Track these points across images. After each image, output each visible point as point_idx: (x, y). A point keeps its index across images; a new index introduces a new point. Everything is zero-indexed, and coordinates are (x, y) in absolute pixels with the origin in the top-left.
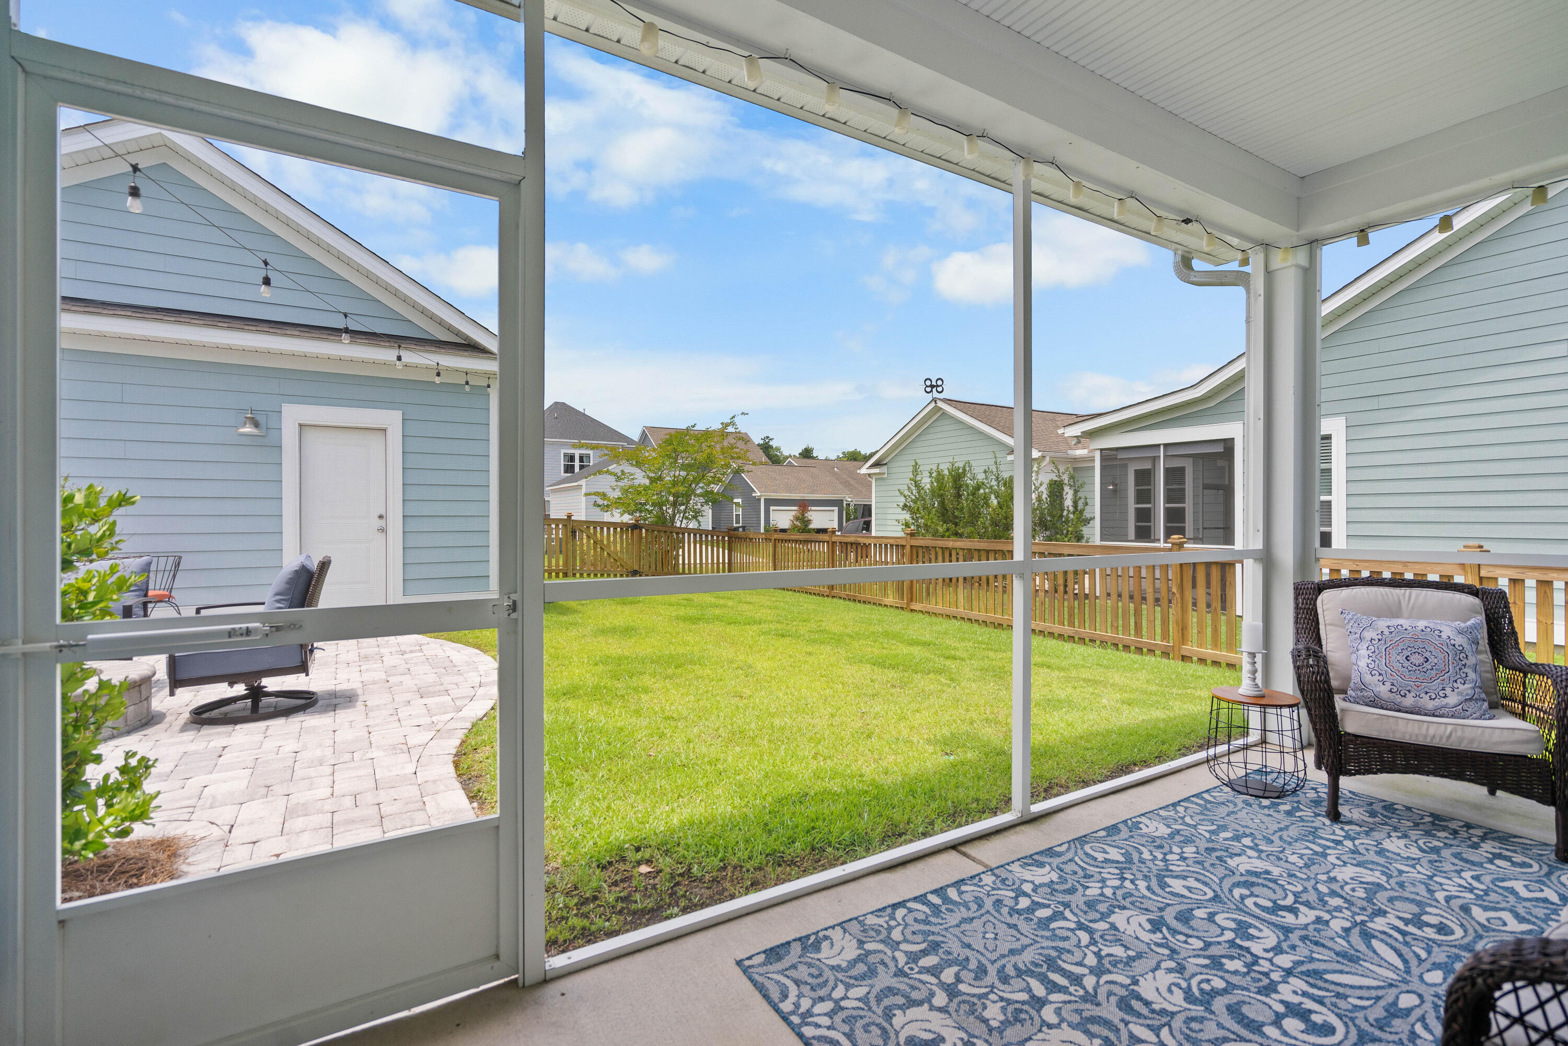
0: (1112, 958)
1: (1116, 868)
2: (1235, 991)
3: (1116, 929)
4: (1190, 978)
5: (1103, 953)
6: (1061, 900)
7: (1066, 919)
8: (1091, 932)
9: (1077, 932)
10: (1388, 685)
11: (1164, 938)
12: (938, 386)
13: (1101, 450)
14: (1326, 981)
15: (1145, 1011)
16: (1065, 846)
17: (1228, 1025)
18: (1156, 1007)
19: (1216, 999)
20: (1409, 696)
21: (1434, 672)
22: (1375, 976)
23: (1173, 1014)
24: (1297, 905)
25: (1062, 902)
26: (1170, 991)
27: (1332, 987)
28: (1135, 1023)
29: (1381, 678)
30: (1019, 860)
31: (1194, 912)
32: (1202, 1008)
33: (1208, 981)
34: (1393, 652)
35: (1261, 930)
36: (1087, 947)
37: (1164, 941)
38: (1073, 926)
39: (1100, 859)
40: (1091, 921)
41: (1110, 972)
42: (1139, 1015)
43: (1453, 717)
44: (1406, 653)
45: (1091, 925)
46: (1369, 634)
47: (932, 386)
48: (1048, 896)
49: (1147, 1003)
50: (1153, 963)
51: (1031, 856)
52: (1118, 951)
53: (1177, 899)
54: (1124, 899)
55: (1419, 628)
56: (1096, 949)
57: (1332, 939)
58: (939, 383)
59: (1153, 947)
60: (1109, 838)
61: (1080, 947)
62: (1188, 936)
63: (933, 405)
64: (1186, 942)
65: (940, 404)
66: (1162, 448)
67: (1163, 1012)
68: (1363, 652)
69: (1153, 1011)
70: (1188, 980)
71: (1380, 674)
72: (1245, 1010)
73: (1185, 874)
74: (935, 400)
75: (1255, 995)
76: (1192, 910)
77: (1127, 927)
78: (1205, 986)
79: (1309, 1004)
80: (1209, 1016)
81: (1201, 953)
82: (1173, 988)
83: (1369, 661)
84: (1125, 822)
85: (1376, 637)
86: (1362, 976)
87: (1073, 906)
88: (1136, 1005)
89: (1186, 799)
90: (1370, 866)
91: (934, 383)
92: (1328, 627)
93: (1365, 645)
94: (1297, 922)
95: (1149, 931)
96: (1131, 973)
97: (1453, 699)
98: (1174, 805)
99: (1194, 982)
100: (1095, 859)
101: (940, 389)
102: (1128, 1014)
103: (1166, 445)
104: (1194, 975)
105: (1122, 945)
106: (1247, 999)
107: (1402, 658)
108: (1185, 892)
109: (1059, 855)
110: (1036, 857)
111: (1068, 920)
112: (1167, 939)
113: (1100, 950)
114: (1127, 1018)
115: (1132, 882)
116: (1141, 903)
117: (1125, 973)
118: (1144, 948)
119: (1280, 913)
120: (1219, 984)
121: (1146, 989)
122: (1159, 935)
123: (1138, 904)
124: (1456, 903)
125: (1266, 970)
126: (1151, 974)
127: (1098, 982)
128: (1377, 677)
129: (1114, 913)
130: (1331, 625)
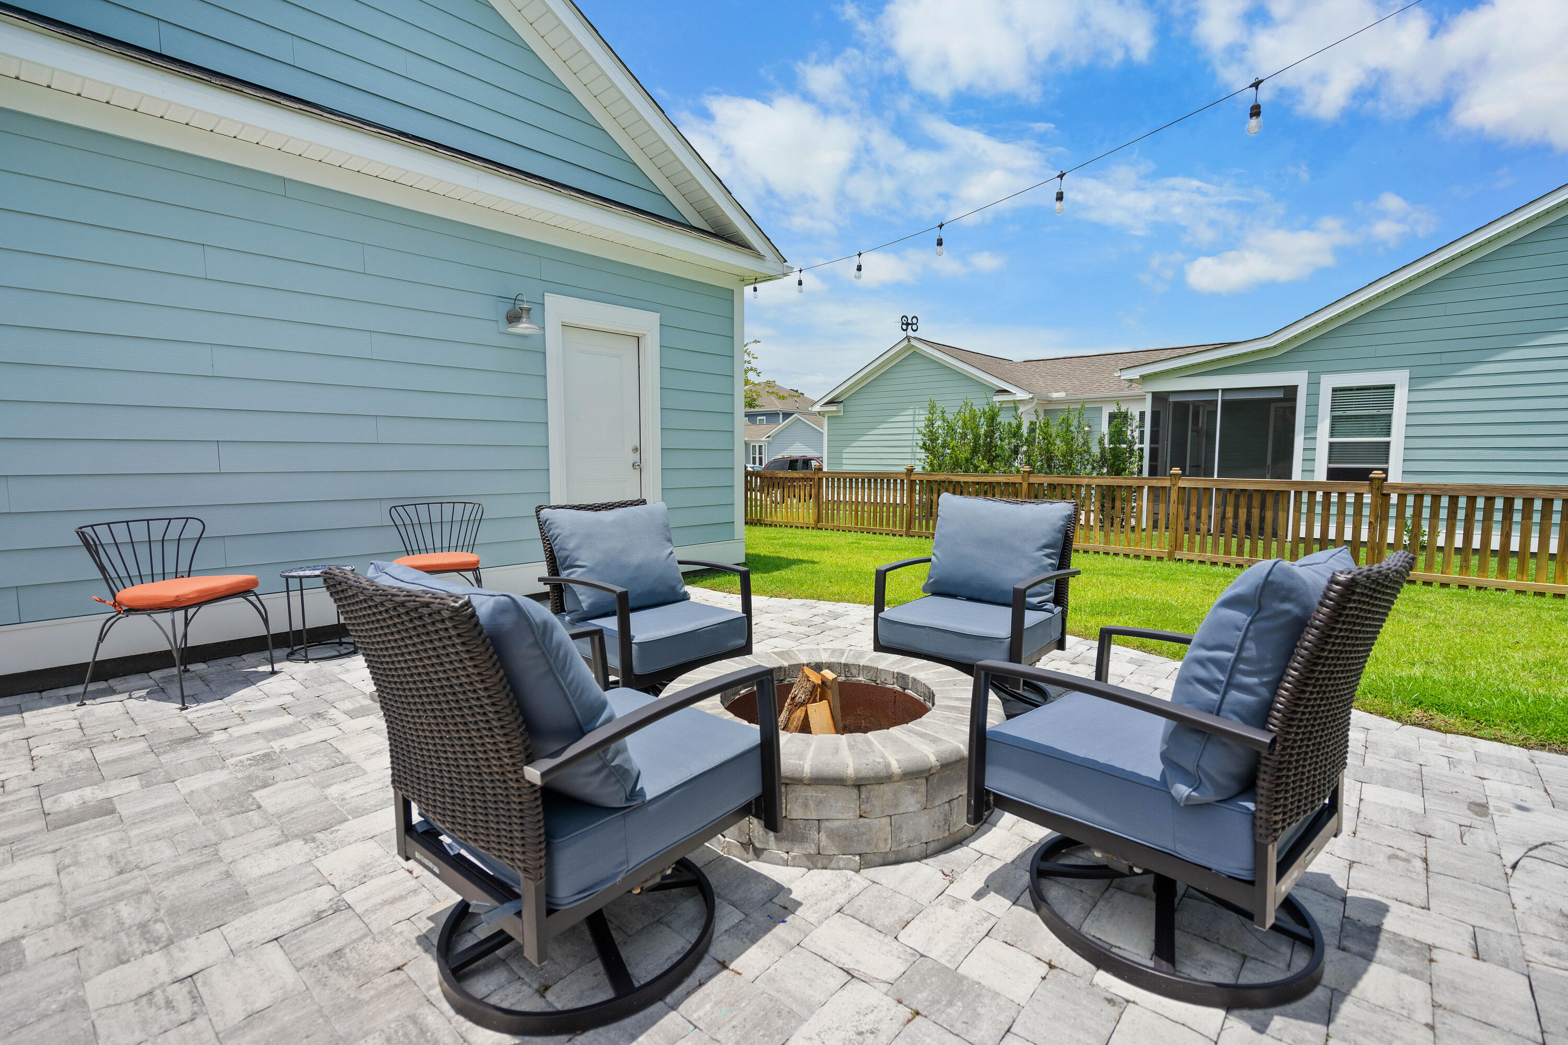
12: (912, 324)
13: (1153, 393)
47: (907, 324)
58: (915, 321)
63: (906, 343)
65: (913, 342)
66: (1220, 392)
74: (908, 338)
91: (910, 321)
101: (914, 327)
103: (1223, 390)
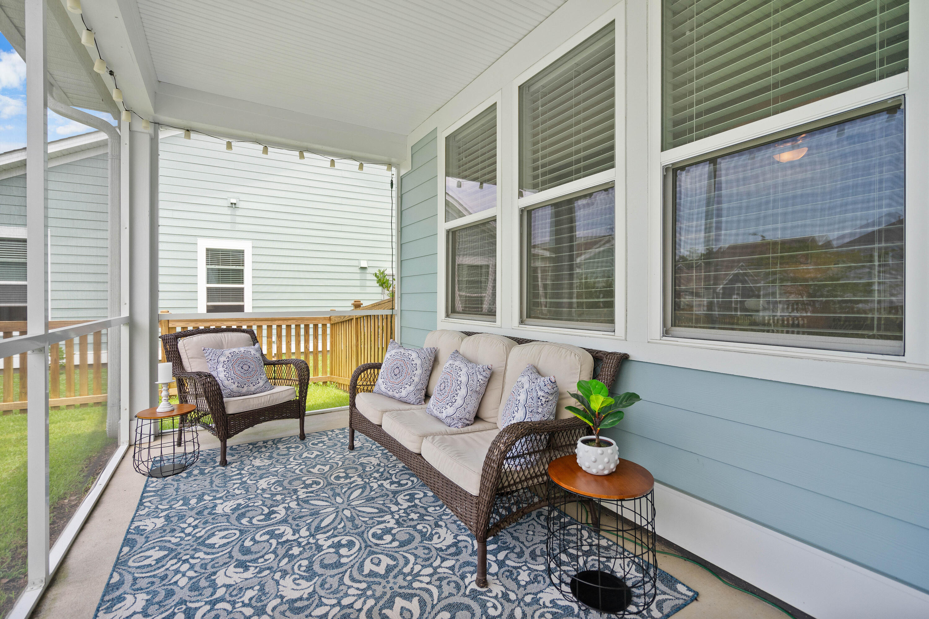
0: (254, 599)
1: (171, 559)
2: (314, 559)
3: (230, 586)
4: (293, 572)
5: (247, 601)
6: (175, 603)
7: (197, 609)
8: (222, 599)
9: (216, 607)
10: (236, 383)
11: (256, 567)
14: (324, 527)
15: (306, 603)
16: (116, 575)
17: (333, 574)
18: (305, 596)
19: (314, 569)
20: (245, 387)
21: (253, 372)
22: (330, 513)
23: (314, 591)
24: (271, 509)
25: (178, 603)
26: (298, 584)
27: (329, 528)
28: (313, 611)
29: (233, 381)
30: (98, 610)
31: (245, 545)
32: (317, 577)
33: (300, 566)
34: (235, 366)
35: (279, 529)
36: (234, 608)
37: (258, 569)
38: (208, 607)
39: (153, 563)
40: (211, 596)
41: (266, 605)
42: (307, 607)
43: (261, 392)
44: (241, 365)
45: (215, 597)
46: (222, 359)
48: (162, 609)
49: (301, 599)
50: (272, 583)
51: (102, 600)
52: (250, 594)
53: (228, 547)
54: (206, 569)
55: (242, 352)
56: (240, 604)
57: (301, 511)
59: (259, 575)
60: (135, 549)
61: (231, 612)
62: (263, 556)
64: (266, 560)
67: (311, 595)
68: (221, 369)
69: (308, 599)
70: (294, 573)
71: (232, 379)
72: (326, 562)
73: (209, 533)
75: (320, 554)
76: (243, 545)
77: (233, 579)
78: (303, 569)
79: (336, 540)
80: (324, 577)
81: (278, 558)
82: (297, 582)
83: (225, 373)
84: (128, 532)
85: (226, 360)
86: (327, 516)
87: (188, 599)
88: (298, 604)
89: (142, 497)
90: (265, 476)
92: (190, 360)
93: (221, 365)
94: (282, 516)
95: (244, 571)
96: (273, 596)
97: (261, 383)
98: (141, 503)
99: (296, 571)
100: (150, 565)
102: (303, 612)
104: (293, 569)
105: (246, 589)
106: (322, 557)
107: (239, 368)
108: (225, 541)
109: (121, 583)
110: (107, 598)
111: (199, 608)
112: (257, 567)
113: (243, 602)
114: (306, 613)
115: (193, 558)
116: (218, 563)
117: (270, 598)
118: (256, 580)
119: (272, 517)
120: (305, 563)
121: (290, 594)
122: (252, 569)
123: (216, 565)
124: (304, 471)
125: (306, 542)
126: (279, 587)
127: (269, 615)
128: (231, 381)
129: (215, 580)
130: (191, 358)
